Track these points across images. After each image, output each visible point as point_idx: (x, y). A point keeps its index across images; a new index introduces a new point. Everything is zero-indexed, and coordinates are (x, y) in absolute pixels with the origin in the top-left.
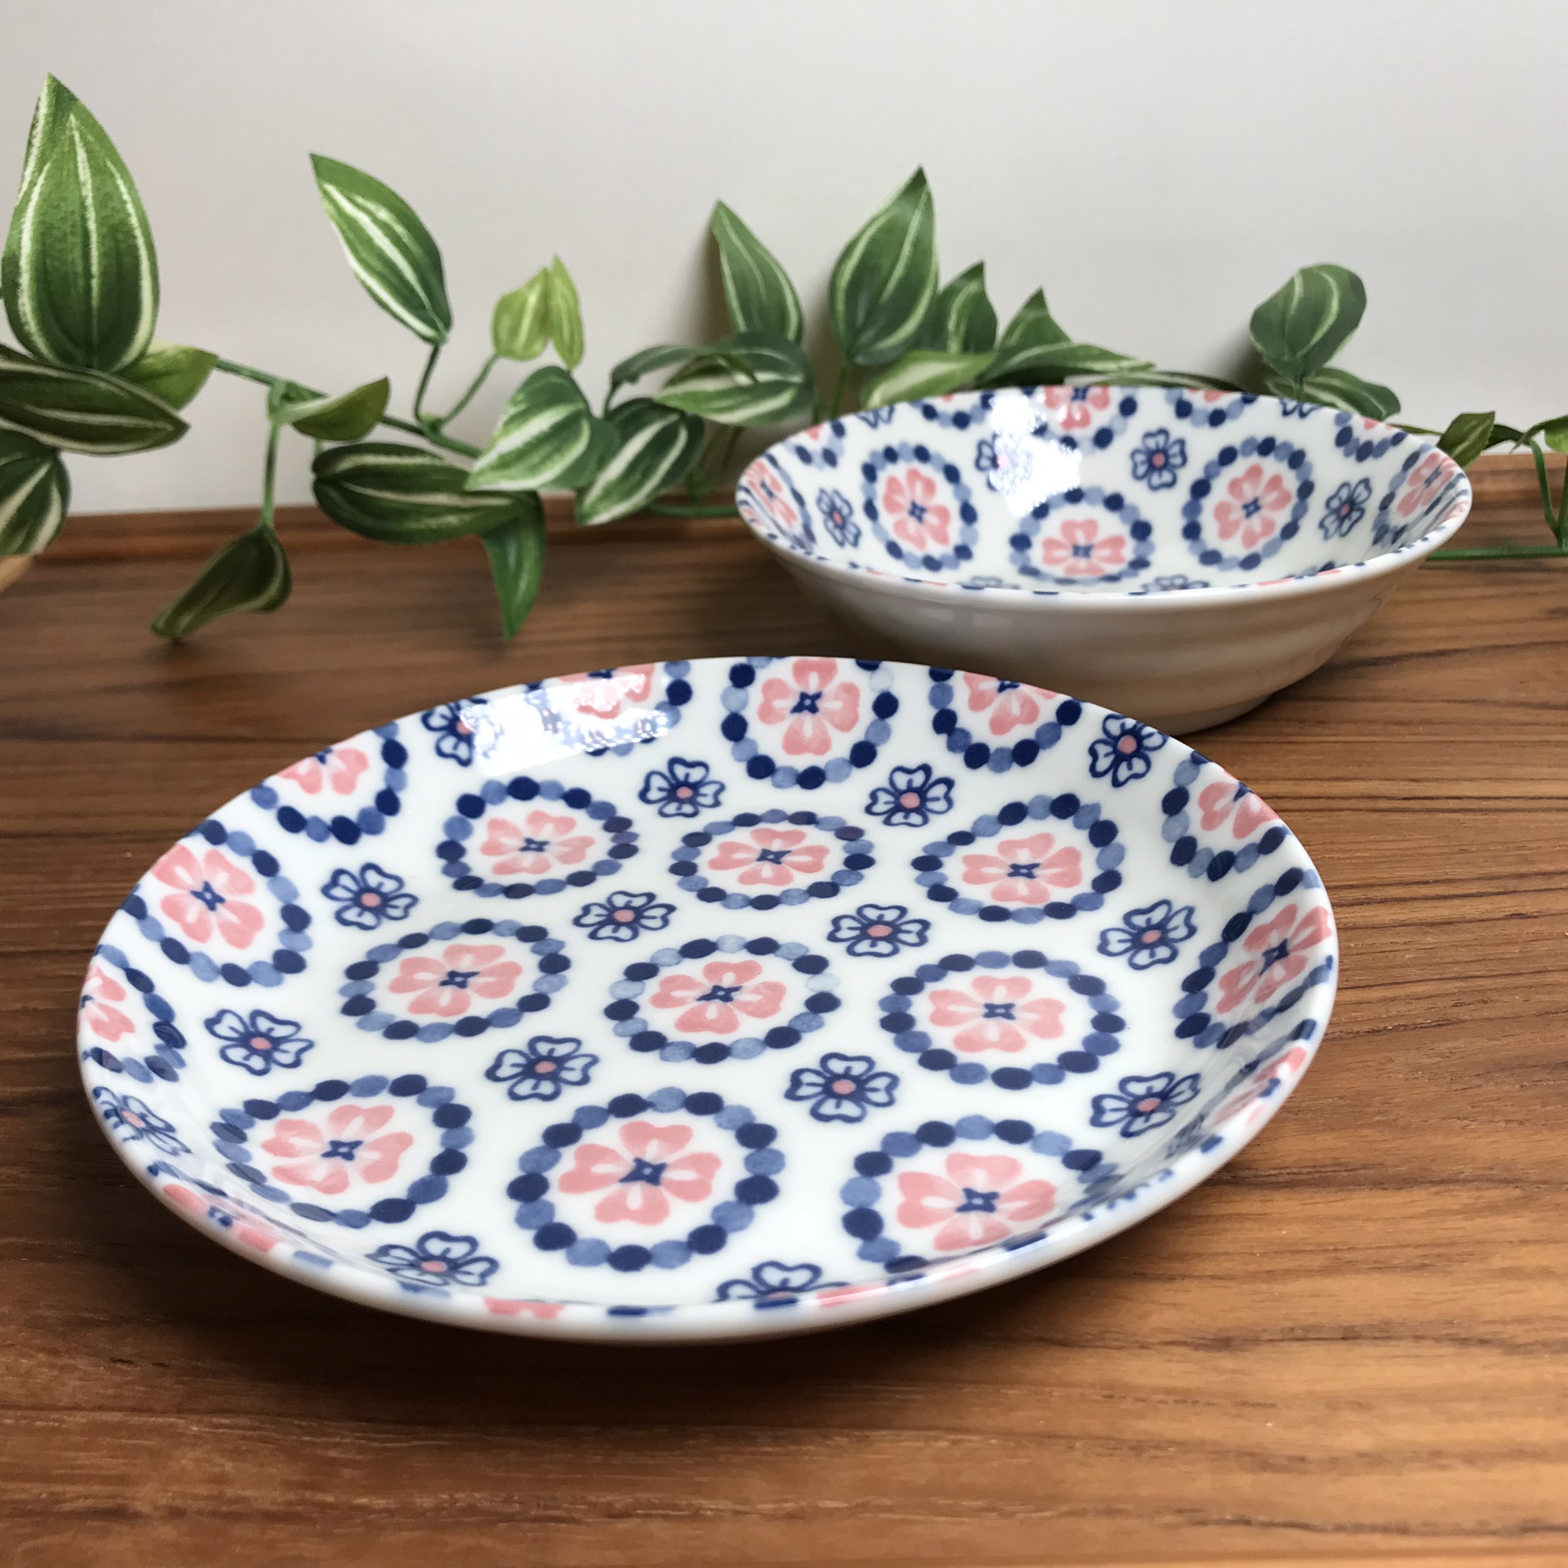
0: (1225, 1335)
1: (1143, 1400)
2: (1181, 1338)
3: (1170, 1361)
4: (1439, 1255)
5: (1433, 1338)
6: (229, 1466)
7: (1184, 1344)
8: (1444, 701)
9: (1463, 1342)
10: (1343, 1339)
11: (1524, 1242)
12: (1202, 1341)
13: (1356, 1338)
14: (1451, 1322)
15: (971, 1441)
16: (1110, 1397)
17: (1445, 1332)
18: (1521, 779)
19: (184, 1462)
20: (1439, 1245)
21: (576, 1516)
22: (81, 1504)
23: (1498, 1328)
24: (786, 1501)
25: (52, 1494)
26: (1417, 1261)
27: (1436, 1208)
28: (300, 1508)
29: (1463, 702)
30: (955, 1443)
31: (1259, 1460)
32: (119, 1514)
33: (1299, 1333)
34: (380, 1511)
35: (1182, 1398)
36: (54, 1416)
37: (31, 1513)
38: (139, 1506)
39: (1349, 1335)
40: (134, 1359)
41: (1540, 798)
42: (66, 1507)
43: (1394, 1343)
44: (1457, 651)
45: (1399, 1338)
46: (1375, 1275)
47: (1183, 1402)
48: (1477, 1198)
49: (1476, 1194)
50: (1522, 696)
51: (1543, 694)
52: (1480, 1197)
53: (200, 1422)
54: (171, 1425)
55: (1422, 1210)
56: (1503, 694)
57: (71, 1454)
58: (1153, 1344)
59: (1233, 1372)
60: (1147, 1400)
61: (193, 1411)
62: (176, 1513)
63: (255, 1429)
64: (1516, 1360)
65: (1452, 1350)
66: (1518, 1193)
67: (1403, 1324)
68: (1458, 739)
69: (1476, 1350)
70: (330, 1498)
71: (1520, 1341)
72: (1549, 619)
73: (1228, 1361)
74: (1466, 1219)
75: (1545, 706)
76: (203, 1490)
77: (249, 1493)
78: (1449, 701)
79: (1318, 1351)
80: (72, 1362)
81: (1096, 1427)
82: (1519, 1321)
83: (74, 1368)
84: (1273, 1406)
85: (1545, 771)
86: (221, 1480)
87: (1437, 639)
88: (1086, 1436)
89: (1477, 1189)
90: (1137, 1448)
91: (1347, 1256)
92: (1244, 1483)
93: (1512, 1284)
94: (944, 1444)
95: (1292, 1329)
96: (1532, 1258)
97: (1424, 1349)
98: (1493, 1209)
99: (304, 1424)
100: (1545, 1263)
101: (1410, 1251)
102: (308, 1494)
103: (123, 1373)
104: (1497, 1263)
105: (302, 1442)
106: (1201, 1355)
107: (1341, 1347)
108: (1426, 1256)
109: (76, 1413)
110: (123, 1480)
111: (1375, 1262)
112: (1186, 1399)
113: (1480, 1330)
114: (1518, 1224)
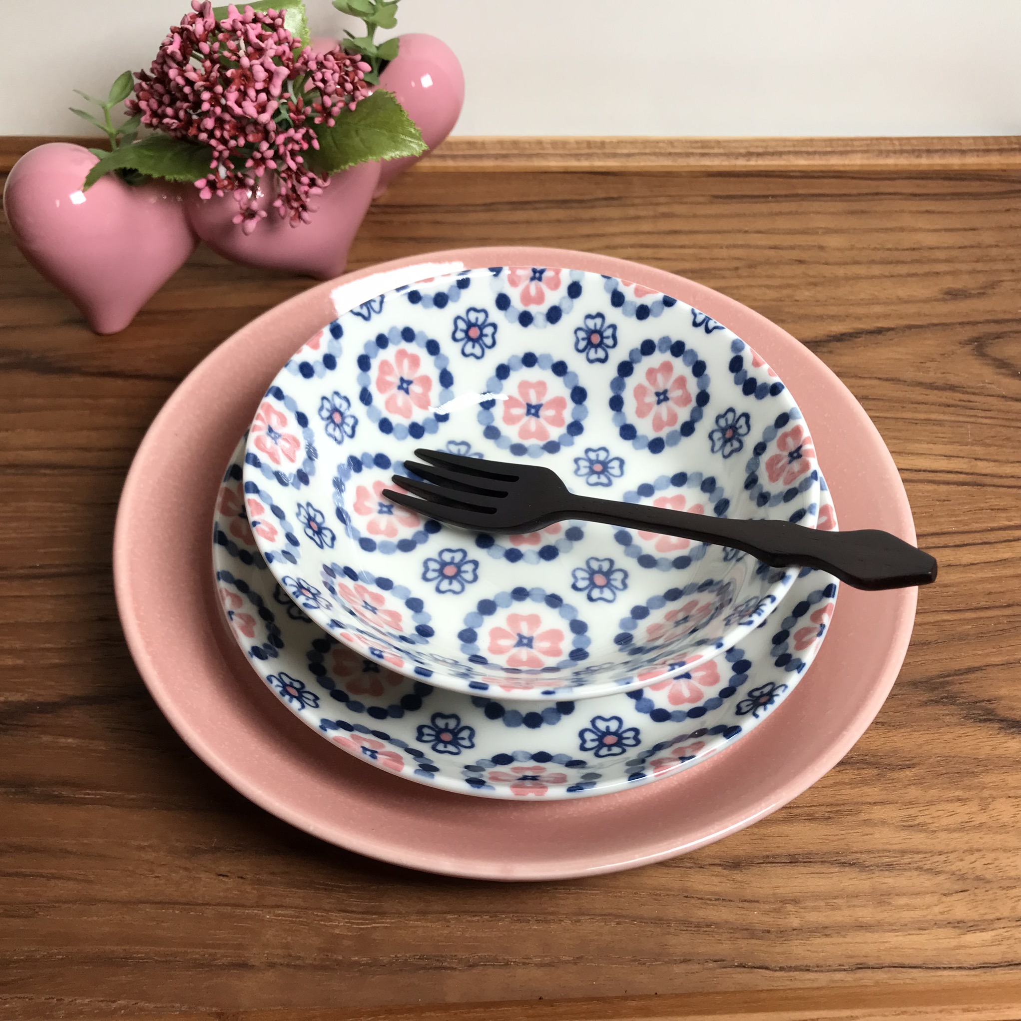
0: (738, 860)
1: (702, 899)
2: (717, 861)
3: (713, 875)
4: (836, 812)
5: (829, 862)
6: (289, 938)
7: (719, 865)
8: (876, 378)
9: (843, 864)
10: (790, 862)
11: (875, 803)
12: (728, 864)
13: (797, 862)
14: (838, 853)
15: (626, 922)
16: (686, 897)
17: (835, 859)
18: (912, 454)
19: (268, 936)
20: (837, 805)
21: (454, 966)
22: (225, 961)
23: (858, 855)
24: (546, 956)
25: (210, 955)
26: (827, 815)
27: (838, 781)
28: (327, 963)
29: (887, 380)
30: (618, 924)
31: (750, 932)
32: (244, 966)
33: (771, 860)
34: (364, 965)
35: (718, 897)
36: (198, 908)
37: (202, 966)
38: (252, 962)
39: (793, 860)
40: (229, 874)
41: (920, 471)
42: (219, 962)
43: (812, 865)
44: (889, 329)
45: (815, 862)
46: (807, 823)
47: (718, 899)
48: (857, 775)
49: (856, 772)
50: (921, 376)
51: (931, 376)
52: (859, 774)
53: (269, 913)
54: (256, 915)
55: (831, 782)
56: (910, 374)
57: (213, 932)
58: (706, 865)
59: (741, 882)
60: (704, 900)
61: (265, 906)
62: (272, 965)
63: (297, 917)
64: (864, 876)
65: (837, 869)
66: (876, 771)
67: (817, 854)
68: (881, 415)
69: (847, 869)
70: (341, 958)
71: (867, 864)
72: (944, 300)
73: (738, 876)
74: (851, 788)
75: (932, 386)
76: (279, 952)
77: (302, 954)
78: (879, 379)
79: (779, 870)
80: (197, 875)
81: (680, 914)
82: (869, 852)
83: (200, 878)
84: (758, 902)
85: (923, 447)
86: (286, 946)
87: (878, 317)
88: (677, 921)
89: (858, 769)
90: (698, 926)
91: (796, 811)
92: (745, 945)
93: (868, 830)
94: (613, 924)
95: (768, 857)
96: (878, 813)
97: (824, 869)
98: (865, 782)
99: (319, 914)
100: (883, 817)
101: (823, 808)
102: (329, 954)
103: (225, 883)
104: (863, 816)
105: (321, 925)
106: (726, 872)
107: (789, 869)
108: (831, 812)
109: (208, 907)
110: (240, 946)
111: (808, 815)
112: (721, 899)
113: (850, 858)
114: (873, 792)
